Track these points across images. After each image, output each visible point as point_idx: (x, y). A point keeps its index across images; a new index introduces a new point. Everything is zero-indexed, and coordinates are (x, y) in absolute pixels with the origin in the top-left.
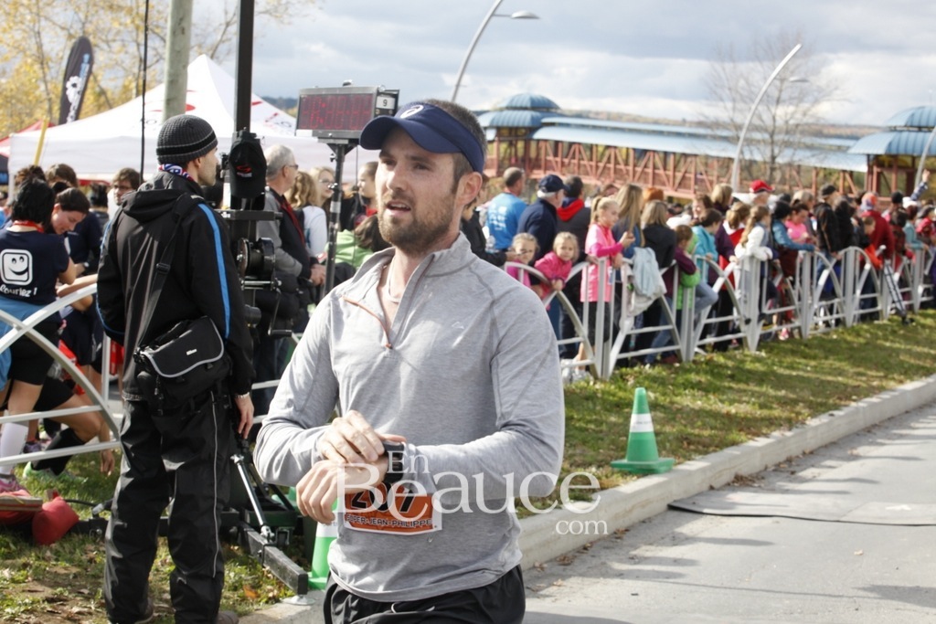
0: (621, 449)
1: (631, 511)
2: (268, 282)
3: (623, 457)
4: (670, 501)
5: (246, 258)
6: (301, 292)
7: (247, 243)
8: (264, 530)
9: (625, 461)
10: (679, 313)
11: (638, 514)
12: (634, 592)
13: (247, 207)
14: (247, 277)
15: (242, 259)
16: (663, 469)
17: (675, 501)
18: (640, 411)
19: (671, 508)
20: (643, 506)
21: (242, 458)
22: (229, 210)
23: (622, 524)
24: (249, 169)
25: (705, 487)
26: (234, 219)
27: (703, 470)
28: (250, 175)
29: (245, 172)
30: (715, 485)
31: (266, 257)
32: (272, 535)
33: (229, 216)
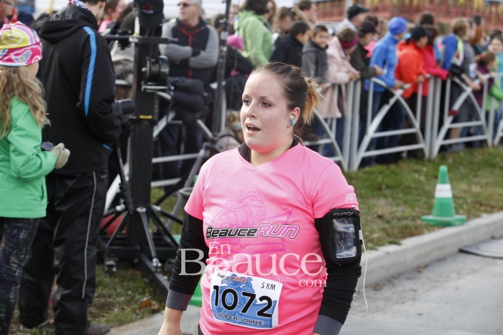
0: (429, 208)
1: (430, 252)
2: (163, 87)
3: (430, 214)
4: (461, 246)
5: (148, 69)
6: (206, 94)
7: (149, 60)
8: (155, 260)
9: (430, 217)
10: (487, 114)
11: (435, 255)
12: (420, 312)
13: (150, 35)
14: (150, 83)
15: (146, 72)
16: (457, 223)
17: (465, 246)
18: (443, 182)
19: (462, 251)
20: (440, 249)
21: (144, 210)
22: (138, 36)
23: (422, 262)
24: (151, 8)
25: (488, 236)
26: (140, 42)
27: (487, 225)
28: (151, 12)
29: (148, 9)
30: (496, 235)
31: (163, 70)
32: (160, 265)
33: (136, 40)
